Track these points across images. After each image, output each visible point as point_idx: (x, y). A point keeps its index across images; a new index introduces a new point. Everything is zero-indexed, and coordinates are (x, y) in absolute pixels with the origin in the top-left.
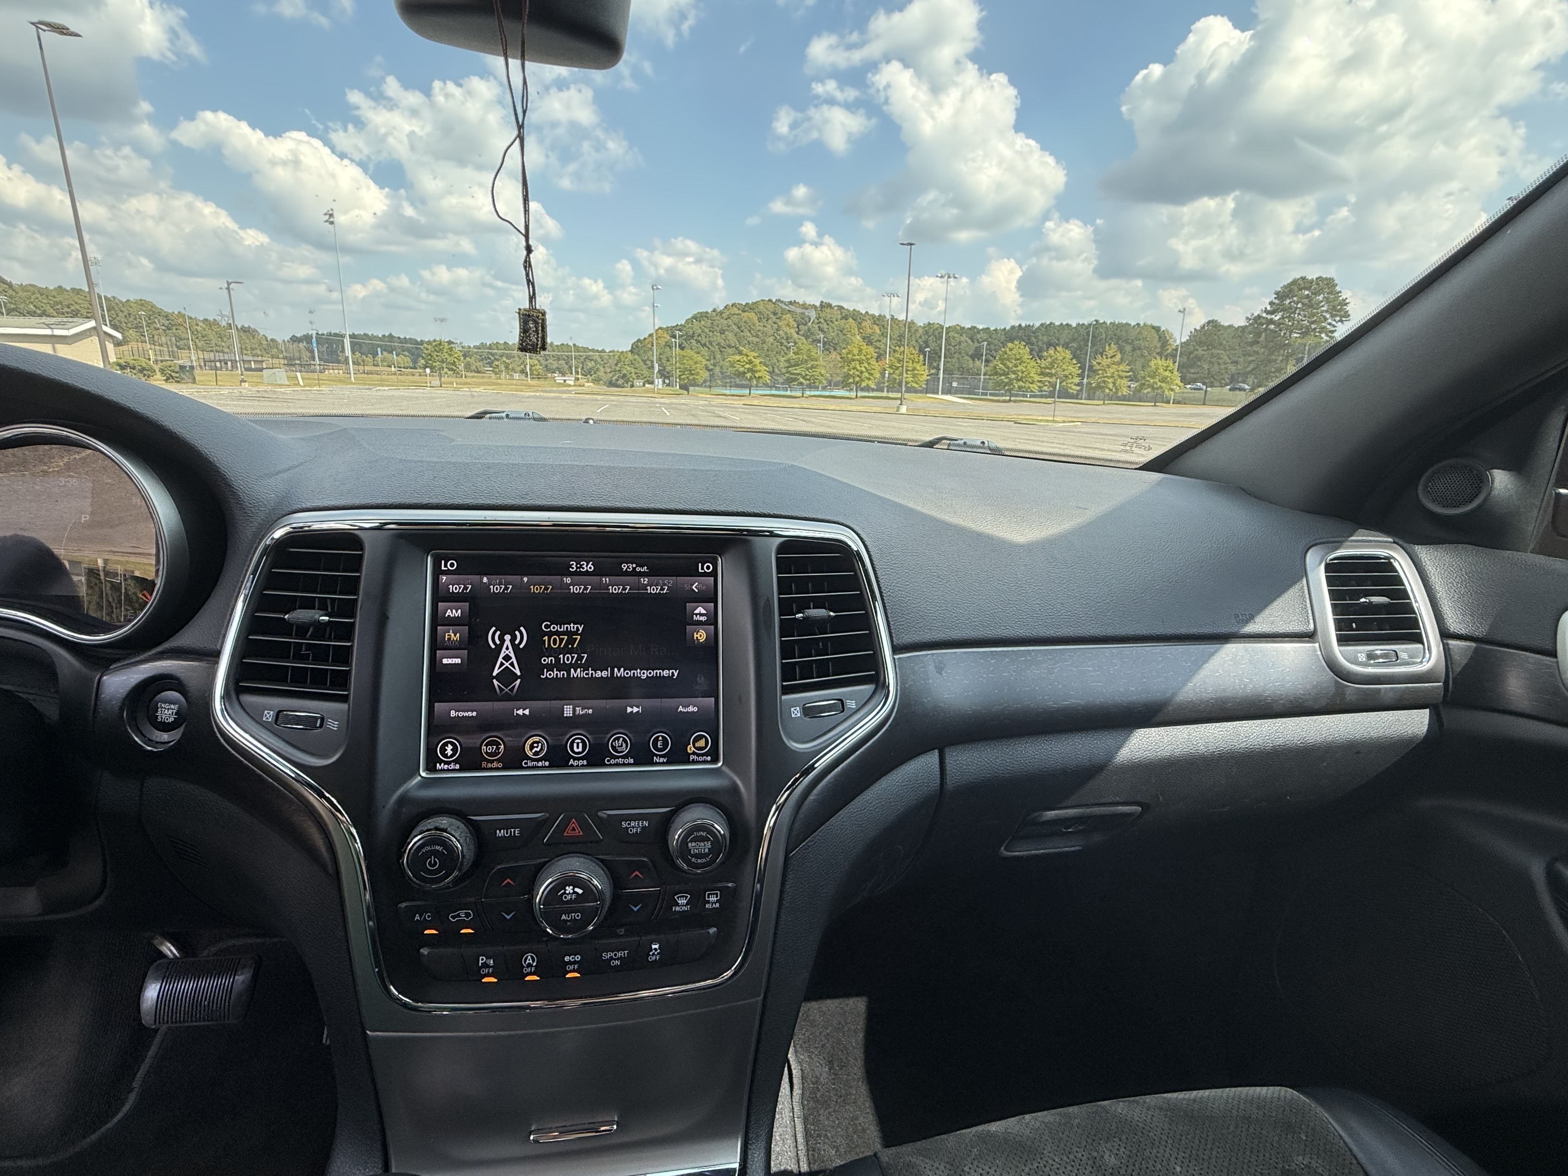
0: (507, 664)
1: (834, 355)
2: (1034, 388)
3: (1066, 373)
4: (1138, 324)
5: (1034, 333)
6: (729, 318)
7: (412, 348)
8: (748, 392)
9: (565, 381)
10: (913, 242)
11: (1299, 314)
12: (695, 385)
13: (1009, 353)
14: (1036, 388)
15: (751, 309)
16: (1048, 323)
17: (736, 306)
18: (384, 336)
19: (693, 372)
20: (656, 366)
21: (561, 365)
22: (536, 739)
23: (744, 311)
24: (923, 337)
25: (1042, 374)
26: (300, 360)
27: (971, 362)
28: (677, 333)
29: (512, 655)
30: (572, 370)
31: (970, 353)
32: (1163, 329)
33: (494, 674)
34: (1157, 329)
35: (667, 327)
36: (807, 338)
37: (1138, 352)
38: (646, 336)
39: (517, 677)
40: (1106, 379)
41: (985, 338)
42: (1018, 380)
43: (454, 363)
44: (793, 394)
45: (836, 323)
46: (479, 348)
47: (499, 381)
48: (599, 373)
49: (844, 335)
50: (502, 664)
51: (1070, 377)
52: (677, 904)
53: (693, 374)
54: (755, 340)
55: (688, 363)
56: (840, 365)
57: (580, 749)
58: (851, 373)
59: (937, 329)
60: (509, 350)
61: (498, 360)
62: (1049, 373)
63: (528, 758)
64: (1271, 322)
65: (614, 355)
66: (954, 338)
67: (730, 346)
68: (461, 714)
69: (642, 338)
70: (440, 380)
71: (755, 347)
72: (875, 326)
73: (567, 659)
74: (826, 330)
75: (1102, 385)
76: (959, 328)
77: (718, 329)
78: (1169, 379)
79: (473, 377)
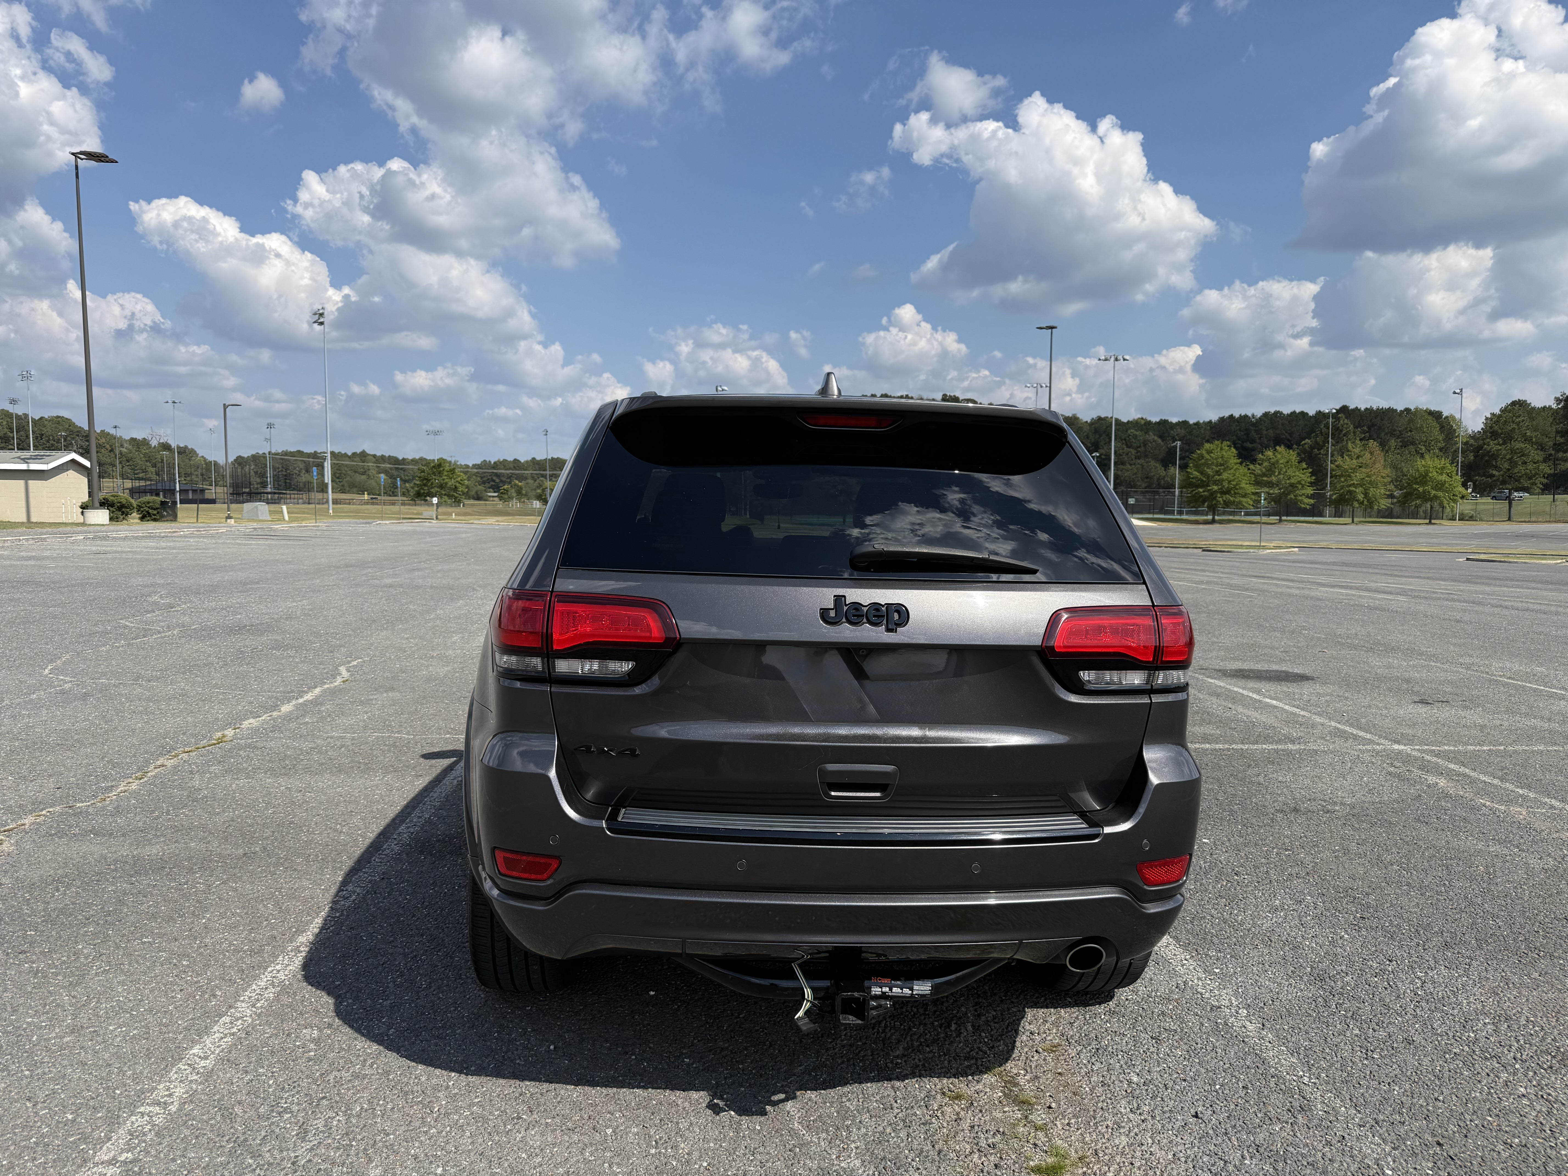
2: (1247, 503)
3: (1292, 481)
7: (391, 469)
10: (1055, 325)
13: (1207, 456)
14: (1251, 503)
25: (1257, 483)
27: (1159, 469)
31: (1160, 457)
32: (1445, 414)
34: (1436, 415)
40: (1352, 488)
41: (1179, 435)
42: (1226, 493)
43: (456, 489)
46: (480, 468)
47: (509, 510)
51: (1299, 486)
60: (520, 469)
61: (505, 483)
62: (1269, 483)
75: (1348, 496)
76: (1142, 422)
78: (1447, 485)
79: (473, 505)
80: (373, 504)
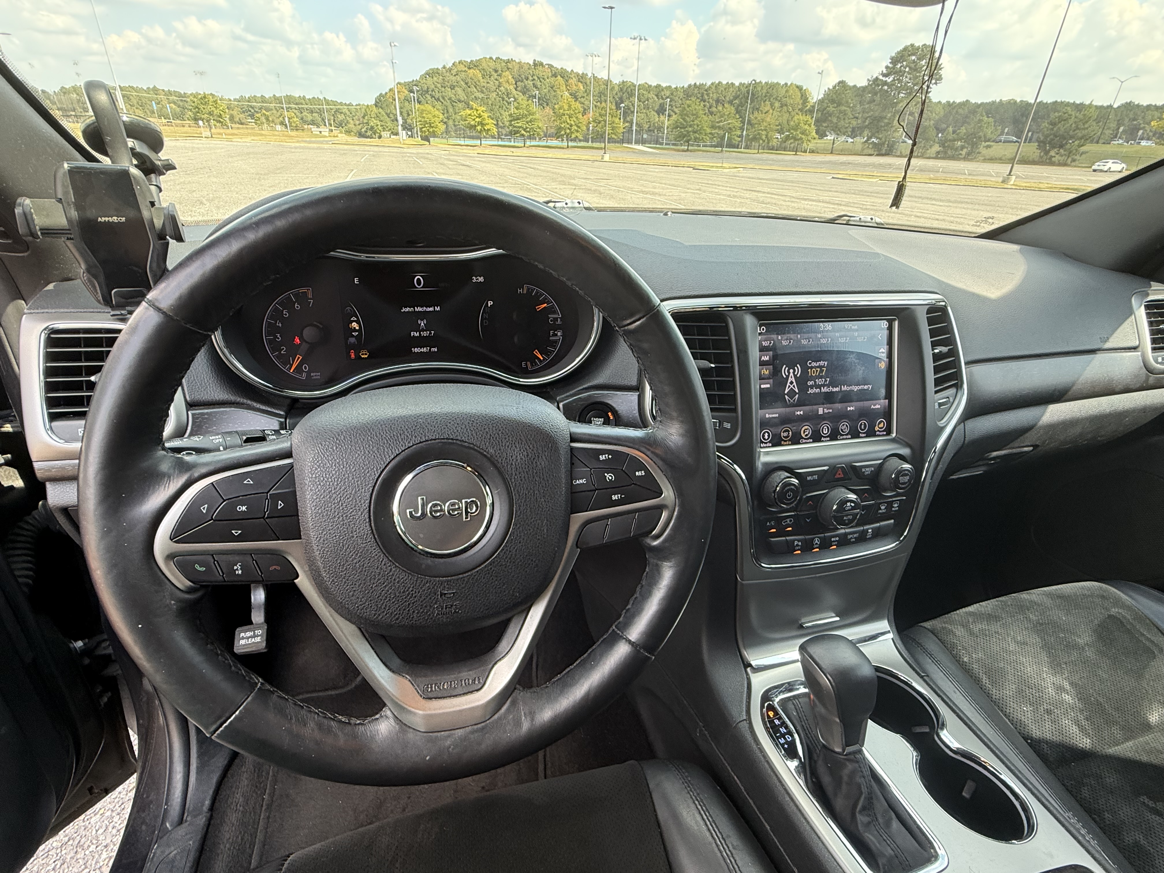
0: (792, 386)
1: (548, 110)
2: (706, 139)
3: (731, 126)
4: (786, 84)
5: (706, 90)
6: (457, 74)
7: (177, 100)
8: (479, 142)
9: (320, 132)
10: (613, 6)
11: (906, 77)
12: (435, 136)
13: (688, 109)
14: (708, 139)
15: (475, 66)
16: (717, 82)
17: (462, 63)
18: (148, 88)
19: (432, 125)
20: (400, 119)
21: (314, 117)
22: (806, 427)
23: (469, 68)
24: (618, 94)
25: (713, 127)
26: (74, 111)
27: (657, 116)
28: (415, 88)
29: (794, 381)
30: (325, 123)
31: (656, 109)
32: (804, 88)
33: (786, 392)
34: (800, 88)
35: (405, 82)
36: (524, 93)
37: (785, 108)
38: (387, 90)
39: (797, 393)
40: (760, 132)
41: (668, 95)
42: (695, 132)
43: (220, 116)
44: (516, 144)
45: (548, 80)
46: (239, 101)
47: (263, 132)
48: (349, 126)
49: (555, 91)
50: (789, 386)
51: (734, 129)
52: (881, 509)
53: (433, 127)
54: (480, 95)
55: (428, 117)
56: (553, 119)
57: (826, 432)
58: (563, 126)
59: (630, 86)
60: (266, 103)
61: (257, 112)
62: (718, 127)
63: (803, 438)
64: (885, 83)
65: (360, 109)
66: (643, 95)
67: (460, 101)
68: (771, 416)
69: (384, 93)
70: (210, 130)
71: (483, 102)
72: (580, 83)
73: (820, 382)
74: (539, 86)
75: (758, 136)
76: (647, 86)
77: (449, 85)
78: (807, 132)
79: (238, 128)
80: (168, 126)
